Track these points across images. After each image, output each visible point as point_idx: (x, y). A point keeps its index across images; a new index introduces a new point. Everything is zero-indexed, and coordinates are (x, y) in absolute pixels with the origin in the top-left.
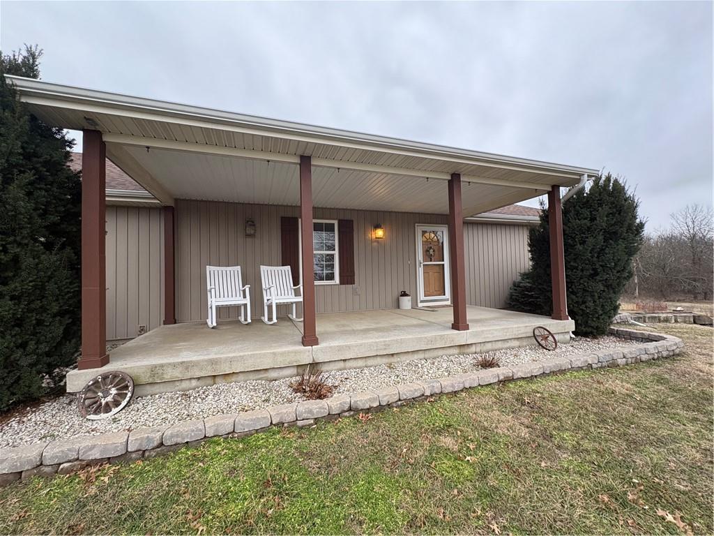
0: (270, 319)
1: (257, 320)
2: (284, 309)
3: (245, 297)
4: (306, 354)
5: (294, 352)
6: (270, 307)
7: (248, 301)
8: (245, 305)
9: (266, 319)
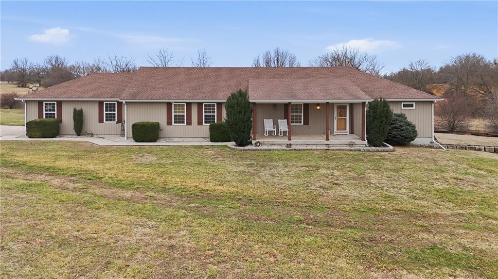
0: (281, 135)
1: (277, 135)
2: (285, 132)
3: (274, 128)
4: (289, 142)
5: (286, 141)
6: (281, 132)
7: (275, 130)
8: (274, 131)
9: (279, 135)
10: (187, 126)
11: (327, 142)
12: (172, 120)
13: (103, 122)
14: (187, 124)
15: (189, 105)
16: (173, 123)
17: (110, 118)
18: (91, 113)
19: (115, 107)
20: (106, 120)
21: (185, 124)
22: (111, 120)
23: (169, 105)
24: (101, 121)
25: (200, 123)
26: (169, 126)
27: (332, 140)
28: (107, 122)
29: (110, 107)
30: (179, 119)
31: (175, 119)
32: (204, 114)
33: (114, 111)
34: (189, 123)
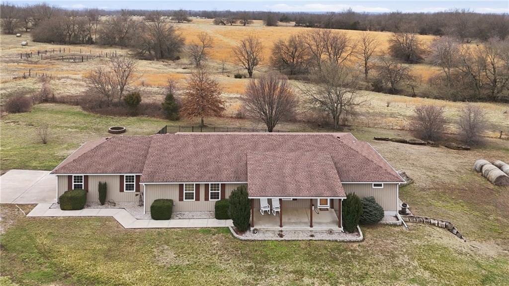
4: (280, 229)
10: (196, 202)
11: (311, 229)
12: (183, 197)
13: (123, 191)
14: (196, 200)
15: (198, 186)
16: (184, 200)
17: (130, 187)
18: (114, 185)
19: (134, 179)
20: (126, 189)
21: (194, 200)
22: (130, 190)
23: (181, 186)
24: (122, 190)
25: (207, 199)
26: (181, 202)
27: (316, 228)
28: (127, 191)
29: (130, 179)
30: (190, 196)
31: (185, 196)
32: (210, 192)
33: (133, 182)
34: (198, 199)
